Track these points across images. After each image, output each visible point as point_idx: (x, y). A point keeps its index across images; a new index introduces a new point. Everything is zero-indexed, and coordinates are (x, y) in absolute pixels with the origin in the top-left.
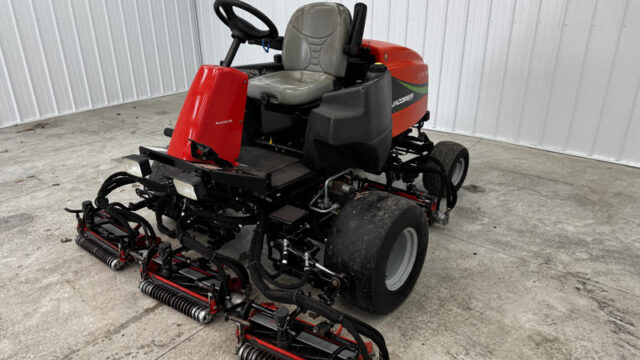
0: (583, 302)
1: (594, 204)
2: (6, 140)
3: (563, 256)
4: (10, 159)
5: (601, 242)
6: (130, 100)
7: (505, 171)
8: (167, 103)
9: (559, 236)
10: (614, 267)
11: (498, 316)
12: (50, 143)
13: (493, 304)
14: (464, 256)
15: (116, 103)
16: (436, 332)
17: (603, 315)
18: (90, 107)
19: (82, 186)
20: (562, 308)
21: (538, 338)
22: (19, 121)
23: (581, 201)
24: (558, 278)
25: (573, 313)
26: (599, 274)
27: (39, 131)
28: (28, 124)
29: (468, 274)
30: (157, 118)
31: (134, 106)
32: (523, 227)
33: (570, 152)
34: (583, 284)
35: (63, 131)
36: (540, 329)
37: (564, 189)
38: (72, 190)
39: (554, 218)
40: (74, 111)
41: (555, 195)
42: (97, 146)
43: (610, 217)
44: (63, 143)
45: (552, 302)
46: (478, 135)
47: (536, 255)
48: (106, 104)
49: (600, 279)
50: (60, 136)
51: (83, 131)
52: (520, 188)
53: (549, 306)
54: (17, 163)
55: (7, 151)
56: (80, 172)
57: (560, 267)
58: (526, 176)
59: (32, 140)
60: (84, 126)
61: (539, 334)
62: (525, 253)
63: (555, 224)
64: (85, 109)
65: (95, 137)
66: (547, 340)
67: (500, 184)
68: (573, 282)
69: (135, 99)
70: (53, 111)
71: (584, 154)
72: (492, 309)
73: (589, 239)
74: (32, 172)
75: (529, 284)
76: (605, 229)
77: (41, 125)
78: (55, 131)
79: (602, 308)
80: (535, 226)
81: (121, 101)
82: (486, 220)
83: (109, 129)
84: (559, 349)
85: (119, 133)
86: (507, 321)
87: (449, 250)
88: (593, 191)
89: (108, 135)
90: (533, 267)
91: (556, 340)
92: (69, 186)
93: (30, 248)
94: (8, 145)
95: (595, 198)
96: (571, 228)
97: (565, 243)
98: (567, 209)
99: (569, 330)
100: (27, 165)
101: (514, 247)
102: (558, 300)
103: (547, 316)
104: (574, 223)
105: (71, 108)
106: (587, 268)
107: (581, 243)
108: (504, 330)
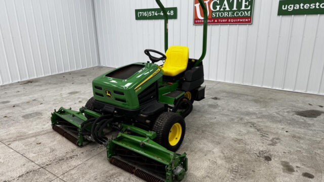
0: (252, 130)
1: (260, 102)
2: (17, 87)
3: (247, 118)
4: (22, 94)
5: (261, 113)
6: (67, 71)
7: (228, 93)
8: (84, 72)
9: (246, 112)
10: (265, 120)
11: (223, 135)
12: (37, 88)
13: (221, 131)
14: (211, 119)
15: (61, 72)
16: (201, 139)
17: (258, 133)
18: (50, 74)
19: (58, 102)
20: (245, 132)
21: (236, 140)
22: (20, 80)
23: (256, 101)
24: (245, 124)
25: (248, 132)
26: (259, 122)
27: (30, 84)
28: (24, 81)
29: (213, 124)
30: (81, 78)
31: (70, 73)
32: (234, 110)
33: (254, 85)
34: (253, 125)
35: (41, 84)
36: (236, 137)
37: (250, 98)
38: (54, 104)
39: (245, 107)
40: (43, 76)
41: (247, 100)
42: (59, 89)
43: (266, 105)
44: (43, 88)
45: (241, 130)
46: (218, 81)
47: (237, 118)
48: (57, 73)
49: (259, 123)
50: (41, 86)
51: (50, 84)
52: (233, 98)
53: (240, 131)
54: (25, 96)
55: (19, 92)
56: (55, 98)
57: (246, 121)
58: (236, 94)
59: (28, 87)
60: (50, 81)
61: (236, 138)
62: (233, 117)
63: (246, 108)
64: (48, 75)
65: (56, 86)
66: (238, 140)
67: (226, 97)
68: (250, 124)
69: (70, 71)
70: (34, 76)
71: (260, 86)
72: (220, 132)
73: (257, 112)
74: (34, 99)
75: (234, 126)
76: (264, 109)
77: (30, 82)
78: (37, 84)
79: (258, 131)
80: (238, 109)
81: (63, 72)
82: (220, 108)
83: (62, 82)
84: (242, 142)
85: (66, 84)
86: (225, 136)
87: (205, 117)
88: (261, 98)
89: (62, 85)
90: (236, 121)
91: (242, 140)
92: (52, 103)
93: (44, 123)
94: (18, 89)
95: (262, 100)
96: (251, 110)
97: (248, 114)
98: (251, 104)
99: (246, 137)
100: (31, 96)
101: (230, 116)
102: (243, 130)
103: (239, 134)
104: (253, 108)
105: (42, 74)
106: (255, 121)
107: (254, 114)
108: (224, 138)
